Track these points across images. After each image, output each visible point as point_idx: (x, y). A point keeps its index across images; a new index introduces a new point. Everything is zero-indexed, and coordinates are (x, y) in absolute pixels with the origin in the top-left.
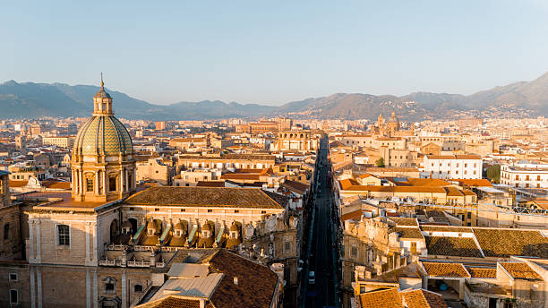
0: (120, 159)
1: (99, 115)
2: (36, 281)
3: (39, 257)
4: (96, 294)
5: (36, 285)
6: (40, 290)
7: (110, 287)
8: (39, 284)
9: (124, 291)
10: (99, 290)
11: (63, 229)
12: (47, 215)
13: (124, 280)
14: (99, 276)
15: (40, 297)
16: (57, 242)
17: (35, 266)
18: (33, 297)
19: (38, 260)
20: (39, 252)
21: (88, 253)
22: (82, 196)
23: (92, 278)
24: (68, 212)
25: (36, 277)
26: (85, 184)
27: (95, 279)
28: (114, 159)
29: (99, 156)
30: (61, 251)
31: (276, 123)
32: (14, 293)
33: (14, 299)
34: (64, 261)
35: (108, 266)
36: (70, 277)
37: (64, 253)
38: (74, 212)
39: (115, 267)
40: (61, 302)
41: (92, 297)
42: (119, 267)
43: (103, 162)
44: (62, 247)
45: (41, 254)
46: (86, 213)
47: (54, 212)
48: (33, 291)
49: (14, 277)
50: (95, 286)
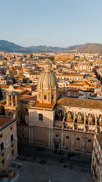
0: (55, 88)
1: (47, 71)
2: (31, 131)
3: (32, 124)
4: (52, 138)
5: (31, 133)
6: (32, 134)
7: (57, 136)
8: (32, 132)
9: (62, 138)
10: (53, 136)
11: (41, 115)
12: (36, 110)
13: (62, 134)
14: (53, 132)
15: (32, 136)
16: (38, 119)
17: (30, 127)
18: (30, 136)
19: (32, 125)
20: (32, 122)
21: (50, 124)
22: (43, 101)
23: (51, 132)
24: (43, 110)
25: (31, 130)
26: (44, 97)
27: (52, 133)
28: (53, 88)
29: (49, 87)
30: (40, 122)
31: (69, 56)
32: (23, 134)
33: (23, 136)
34: (41, 126)
35: (57, 129)
36: (43, 131)
37: (41, 123)
38: (45, 110)
39: (59, 129)
40: (40, 139)
41: (51, 139)
42: (61, 130)
43: (50, 89)
44: (40, 121)
45: (33, 123)
46: (49, 110)
47: (38, 109)
48: (30, 135)
49: (23, 129)
50: (52, 135)
